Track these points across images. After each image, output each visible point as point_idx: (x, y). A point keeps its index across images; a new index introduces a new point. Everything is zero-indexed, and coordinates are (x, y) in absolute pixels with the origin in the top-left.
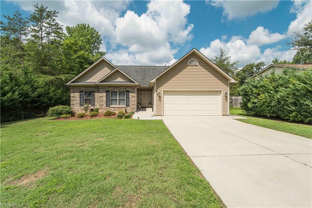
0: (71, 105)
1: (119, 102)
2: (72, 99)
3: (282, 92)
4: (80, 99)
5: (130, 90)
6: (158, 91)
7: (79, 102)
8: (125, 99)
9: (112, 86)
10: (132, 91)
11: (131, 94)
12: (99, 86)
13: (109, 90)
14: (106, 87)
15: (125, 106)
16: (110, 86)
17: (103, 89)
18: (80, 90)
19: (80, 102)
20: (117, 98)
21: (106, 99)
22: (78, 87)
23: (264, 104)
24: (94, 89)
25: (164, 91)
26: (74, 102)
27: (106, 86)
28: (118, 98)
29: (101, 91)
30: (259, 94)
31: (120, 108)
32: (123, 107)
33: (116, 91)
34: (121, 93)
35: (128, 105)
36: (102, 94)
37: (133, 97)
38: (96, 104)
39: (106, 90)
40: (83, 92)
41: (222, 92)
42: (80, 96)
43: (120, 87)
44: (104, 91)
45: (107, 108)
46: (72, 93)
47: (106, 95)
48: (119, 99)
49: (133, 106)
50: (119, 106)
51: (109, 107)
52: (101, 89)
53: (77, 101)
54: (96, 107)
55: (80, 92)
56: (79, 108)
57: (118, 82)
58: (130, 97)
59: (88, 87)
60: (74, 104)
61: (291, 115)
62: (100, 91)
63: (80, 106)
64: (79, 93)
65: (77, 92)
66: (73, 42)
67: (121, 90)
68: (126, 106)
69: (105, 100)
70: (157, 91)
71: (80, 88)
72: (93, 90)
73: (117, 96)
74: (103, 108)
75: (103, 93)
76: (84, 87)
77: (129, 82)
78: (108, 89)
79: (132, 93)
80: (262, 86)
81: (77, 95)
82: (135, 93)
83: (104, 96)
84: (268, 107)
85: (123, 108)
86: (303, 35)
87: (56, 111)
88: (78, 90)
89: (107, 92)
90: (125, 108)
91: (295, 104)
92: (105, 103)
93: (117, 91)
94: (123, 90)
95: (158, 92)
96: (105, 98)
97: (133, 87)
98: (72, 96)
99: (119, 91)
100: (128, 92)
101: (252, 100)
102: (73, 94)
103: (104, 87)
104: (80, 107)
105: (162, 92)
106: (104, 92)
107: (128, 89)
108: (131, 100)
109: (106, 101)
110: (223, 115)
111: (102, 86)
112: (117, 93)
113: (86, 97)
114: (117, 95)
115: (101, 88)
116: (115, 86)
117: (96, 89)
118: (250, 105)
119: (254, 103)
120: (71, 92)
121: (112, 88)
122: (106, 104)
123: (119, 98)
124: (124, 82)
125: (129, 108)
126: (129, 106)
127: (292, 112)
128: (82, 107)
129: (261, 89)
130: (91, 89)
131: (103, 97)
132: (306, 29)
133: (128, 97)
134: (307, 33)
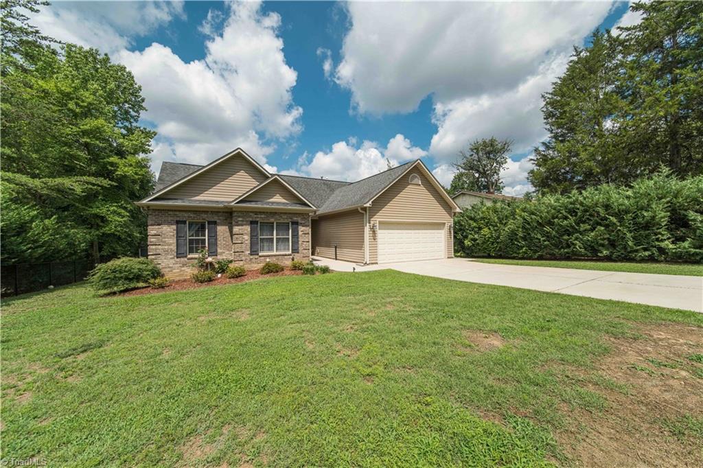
0: (149, 257)
1: (277, 245)
2: (151, 240)
3: (511, 225)
4: (177, 240)
5: (299, 220)
6: (372, 222)
7: (174, 247)
8: (289, 238)
9: (264, 212)
10: (303, 222)
11: (301, 228)
12: (234, 209)
13: (258, 219)
14: (251, 214)
15: (290, 252)
16: (260, 212)
17: (242, 217)
18: (178, 219)
19: (177, 249)
20: (273, 235)
21: (251, 239)
22: (172, 211)
23: (488, 241)
24: (216, 218)
25: (380, 222)
26: (160, 247)
27: (251, 212)
28: (275, 237)
29: (240, 222)
30: (480, 229)
31: (280, 257)
32: (286, 255)
33: (271, 223)
34: (283, 227)
35: (295, 250)
36: (240, 227)
37: (305, 233)
38: (219, 251)
39: (251, 219)
40: (184, 222)
41: (446, 225)
42: (177, 233)
43: (281, 213)
44: (245, 223)
45: (251, 257)
46: (152, 225)
47: (249, 230)
48: (277, 238)
49: (306, 251)
50: (278, 253)
51: (257, 257)
52: (239, 217)
53: (170, 245)
54: (219, 257)
55: (178, 222)
56: (173, 261)
57: (278, 203)
58: (300, 233)
59: (199, 211)
60: (158, 252)
61: (521, 251)
62: (237, 222)
63: (177, 257)
64: (175, 227)
65: (169, 224)
66: (68, 90)
67: (282, 221)
68: (292, 253)
69: (249, 242)
70: (370, 223)
71: (177, 213)
72: (213, 220)
73: (273, 233)
74: (243, 258)
75: (242, 225)
76: (190, 211)
77: (298, 205)
78: (254, 217)
79: (303, 226)
80: (483, 218)
81: (169, 230)
82: (308, 226)
83: (246, 232)
84: (493, 243)
85: (286, 257)
86: (468, 156)
87: (125, 271)
88: (170, 219)
89: (252, 223)
90: (291, 257)
91: (524, 238)
92: (248, 247)
93: (273, 223)
94: (286, 221)
95: (371, 225)
96: (247, 237)
97: (304, 215)
98: (153, 232)
99: (277, 223)
100: (296, 224)
101: (470, 236)
102: (157, 227)
103: (245, 213)
104: (178, 260)
105: (377, 225)
106: (246, 225)
107: (295, 219)
108: (301, 240)
109: (251, 243)
110: (448, 258)
111: (240, 211)
112: (273, 226)
113: (192, 236)
114: (273, 231)
115: (240, 214)
116: (271, 213)
117: (221, 218)
118: (467, 243)
119: (475, 240)
120: (150, 222)
121: (263, 216)
122: (251, 249)
123: (277, 235)
124: (288, 204)
125: (299, 255)
126: (298, 253)
127: (522, 247)
128: (182, 259)
129: (482, 222)
130: (207, 217)
131: (242, 234)
132: (472, 150)
133: (295, 235)
134: (472, 155)
